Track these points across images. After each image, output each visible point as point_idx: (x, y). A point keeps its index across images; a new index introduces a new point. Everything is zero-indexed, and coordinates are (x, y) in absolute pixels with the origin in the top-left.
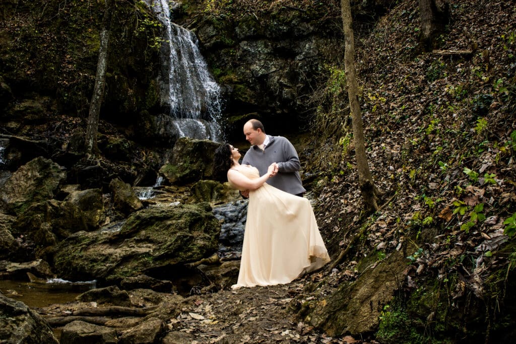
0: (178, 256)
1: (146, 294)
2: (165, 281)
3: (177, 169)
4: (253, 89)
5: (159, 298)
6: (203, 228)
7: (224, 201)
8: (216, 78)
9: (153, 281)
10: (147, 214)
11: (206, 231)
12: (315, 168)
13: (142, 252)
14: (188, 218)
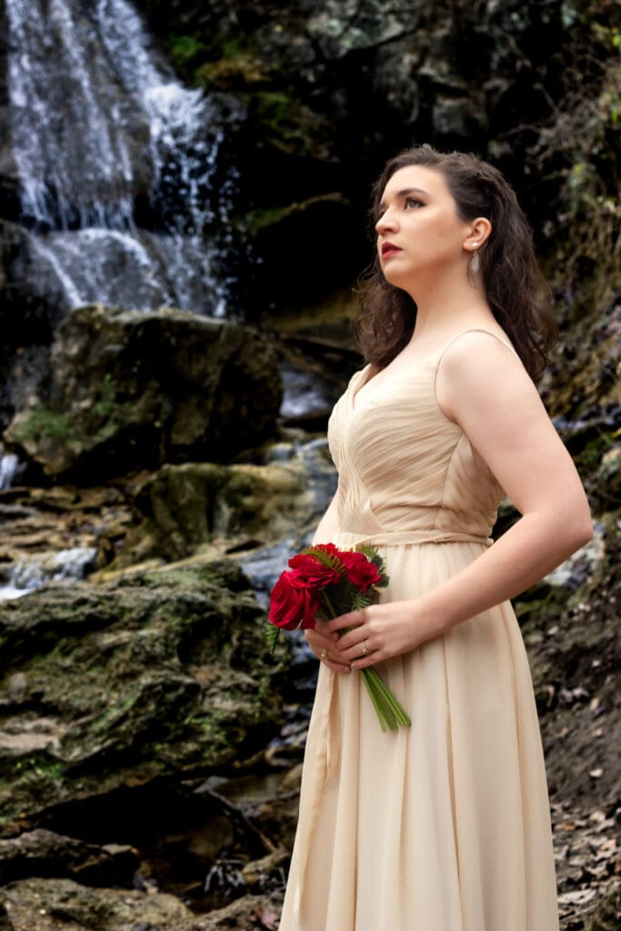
0: (152, 756)
1: (56, 897)
2: (113, 849)
3: (70, 425)
4: (320, 105)
5: (103, 909)
6: (228, 652)
7: (259, 536)
8: (184, 74)
9: (76, 849)
10: (27, 615)
11: (239, 663)
12: (583, 398)
13: (21, 752)
14: (175, 622)
